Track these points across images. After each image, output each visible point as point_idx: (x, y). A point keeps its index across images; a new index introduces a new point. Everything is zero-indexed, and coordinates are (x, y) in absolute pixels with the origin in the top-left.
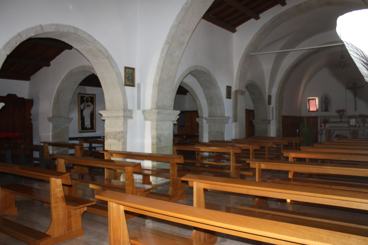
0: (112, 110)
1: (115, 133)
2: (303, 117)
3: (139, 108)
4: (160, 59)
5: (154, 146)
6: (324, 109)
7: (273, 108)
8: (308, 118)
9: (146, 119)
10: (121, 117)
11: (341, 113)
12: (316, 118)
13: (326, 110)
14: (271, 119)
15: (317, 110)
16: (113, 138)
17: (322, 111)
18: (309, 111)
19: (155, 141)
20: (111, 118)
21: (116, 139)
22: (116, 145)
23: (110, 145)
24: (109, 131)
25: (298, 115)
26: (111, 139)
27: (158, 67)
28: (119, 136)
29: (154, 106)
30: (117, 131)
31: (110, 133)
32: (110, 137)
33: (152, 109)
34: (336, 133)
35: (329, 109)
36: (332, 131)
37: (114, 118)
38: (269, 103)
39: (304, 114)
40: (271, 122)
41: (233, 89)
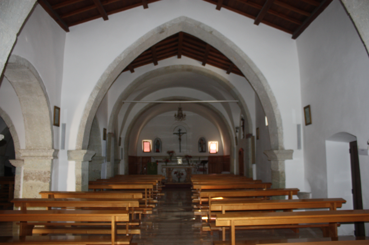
0: (34, 149)
1: (39, 174)
2: (139, 157)
3: (63, 147)
4: (88, 102)
5: (79, 186)
6: (155, 150)
7: (122, 149)
8: (143, 158)
9: (70, 158)
10: (50, 157)
11: (171, 154)
12: (149, 158)
13: (158, 151)
14: (120, 158)
15: (150, 151)
16: (35, 178)
17: (154, 152)
18: (143, 152)
19: (80, 180)
20: (35, 157)
21: (40, 179)
22: (40, 186)
23: (31, 187)
24: (30, 171)
25: (135, 155)
26: (33, 180)
27: (86, 109)
28: (44, 176)
29: (80, 146)
30: (42, 171)
31: (31, 173)
32: (32, 178)
33: (77, 150)
34: (175, 170)
35: (160, 150)
36: (171, 169)
37: (40, 158)
38: (120, 145)
39: (139, 154)
40: (121, 162)
41: (107, 132)
